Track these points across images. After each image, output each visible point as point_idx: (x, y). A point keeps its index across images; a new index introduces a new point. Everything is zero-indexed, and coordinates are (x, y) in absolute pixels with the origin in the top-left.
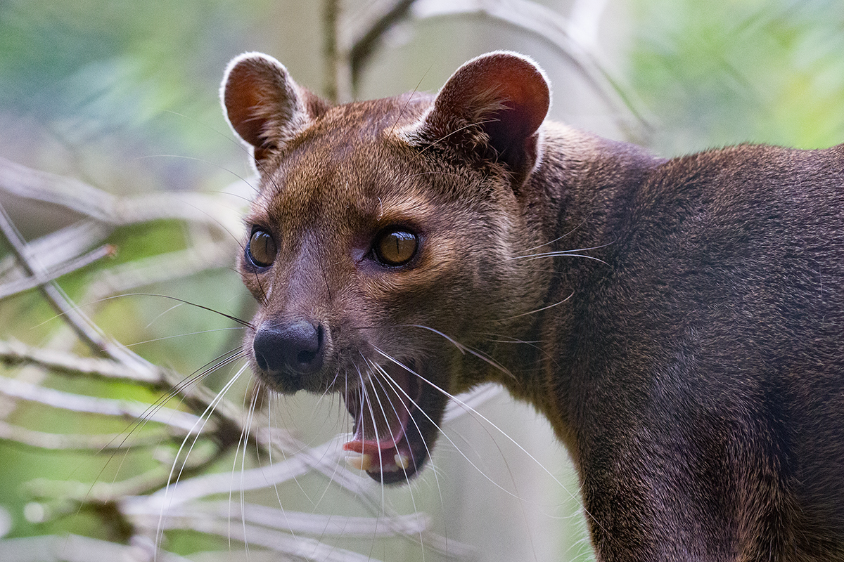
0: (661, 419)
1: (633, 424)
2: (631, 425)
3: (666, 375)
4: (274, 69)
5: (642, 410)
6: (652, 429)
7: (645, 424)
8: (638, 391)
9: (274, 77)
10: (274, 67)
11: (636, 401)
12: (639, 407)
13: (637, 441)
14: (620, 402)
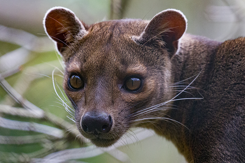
0: (228, 141)
1: (217, 144)
2: (216, 144)
3: (230, 125)
4: (69, 14)
5: (220, 138)
6: (225, 145)
7: (222, 143)
8: (219, 131)
9: (69, 16)
10: (69, 12)
11: (218, 134)
12: (219, 137)
13: (218, 150)
14: (211, 135)
